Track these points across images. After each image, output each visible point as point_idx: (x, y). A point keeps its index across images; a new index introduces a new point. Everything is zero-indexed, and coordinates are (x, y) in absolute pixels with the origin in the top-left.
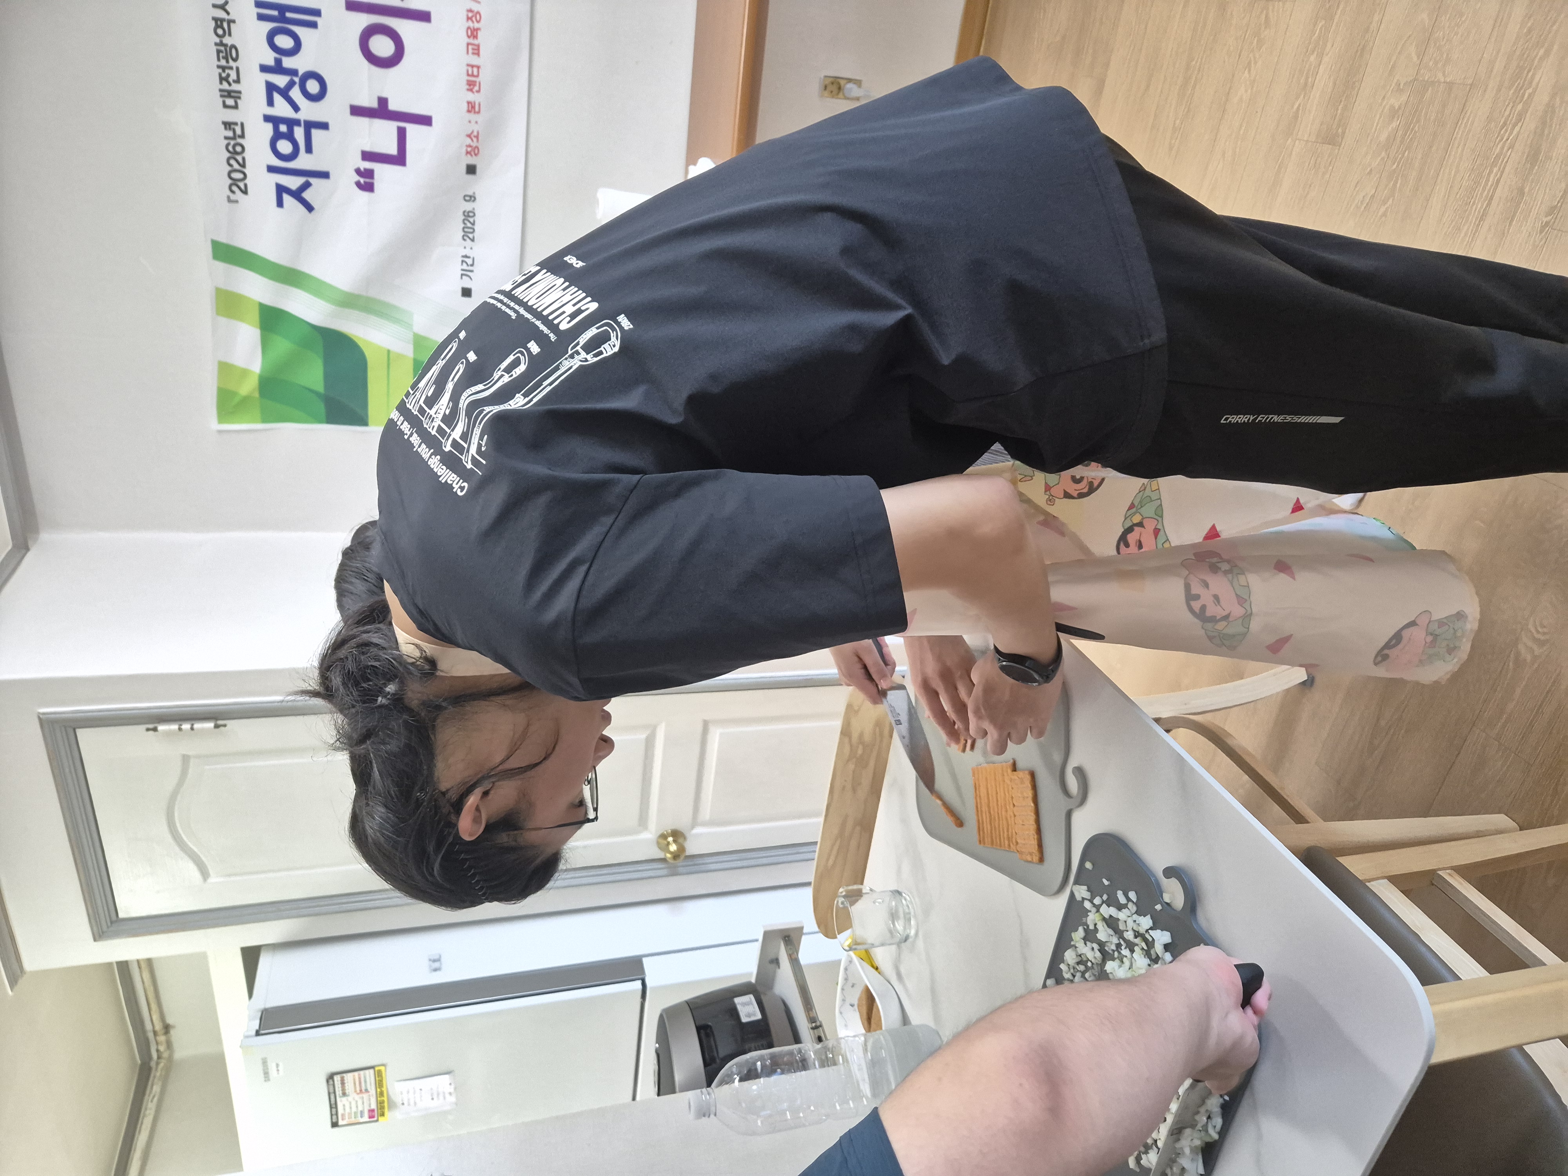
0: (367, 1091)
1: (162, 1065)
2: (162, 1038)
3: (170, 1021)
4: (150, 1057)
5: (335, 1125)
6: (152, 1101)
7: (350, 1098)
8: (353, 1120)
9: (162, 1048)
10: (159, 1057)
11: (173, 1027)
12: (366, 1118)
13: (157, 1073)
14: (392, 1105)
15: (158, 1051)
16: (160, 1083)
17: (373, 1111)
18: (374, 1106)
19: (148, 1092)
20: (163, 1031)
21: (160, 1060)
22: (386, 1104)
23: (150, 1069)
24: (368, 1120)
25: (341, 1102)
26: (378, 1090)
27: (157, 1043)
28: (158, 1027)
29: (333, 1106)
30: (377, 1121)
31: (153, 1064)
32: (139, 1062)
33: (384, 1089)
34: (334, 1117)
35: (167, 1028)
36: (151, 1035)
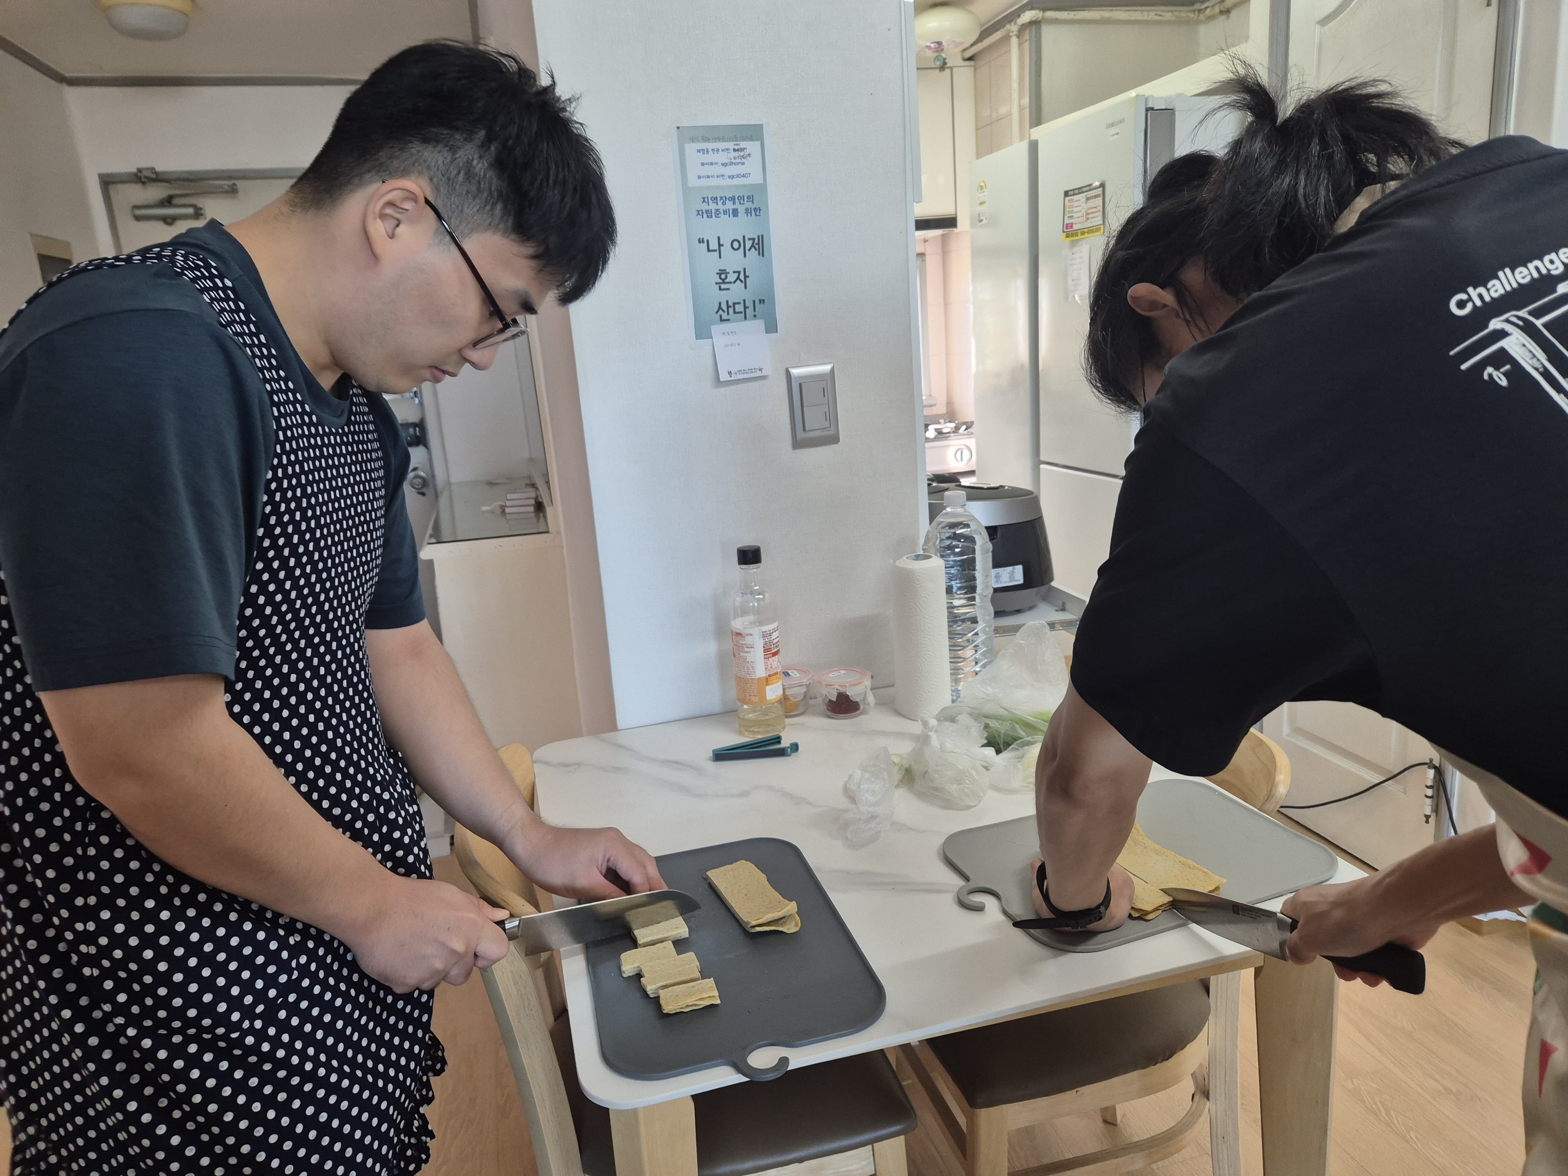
0: (1088, 219)
1: (1191, 15)
2: (1217, 10)
5: (1066, 194)
6: (1156, 13)
7: (1084, 205)
8: (1067, 210)
9: (1208, 12)
10: (1200, 11)
12: (1067, 221)
13: (1184, 13)
14: (1073, 244)
15: (1206, 8)
16: (1174, 18)
17: (1072, 227)
18: (1075, 227)
20: (1223, 9)
21: (1197, 13)
22: (1075, 238)
23: (1192, 4)
24: (1065, 223)
25: (1082, 197)
26: (1086, 230)
29: (1080, 191)
30: (1064, 232)
31: (1198, 6)
33: (1086, 235)
34: (1072, 193)
35: (1227, 12)
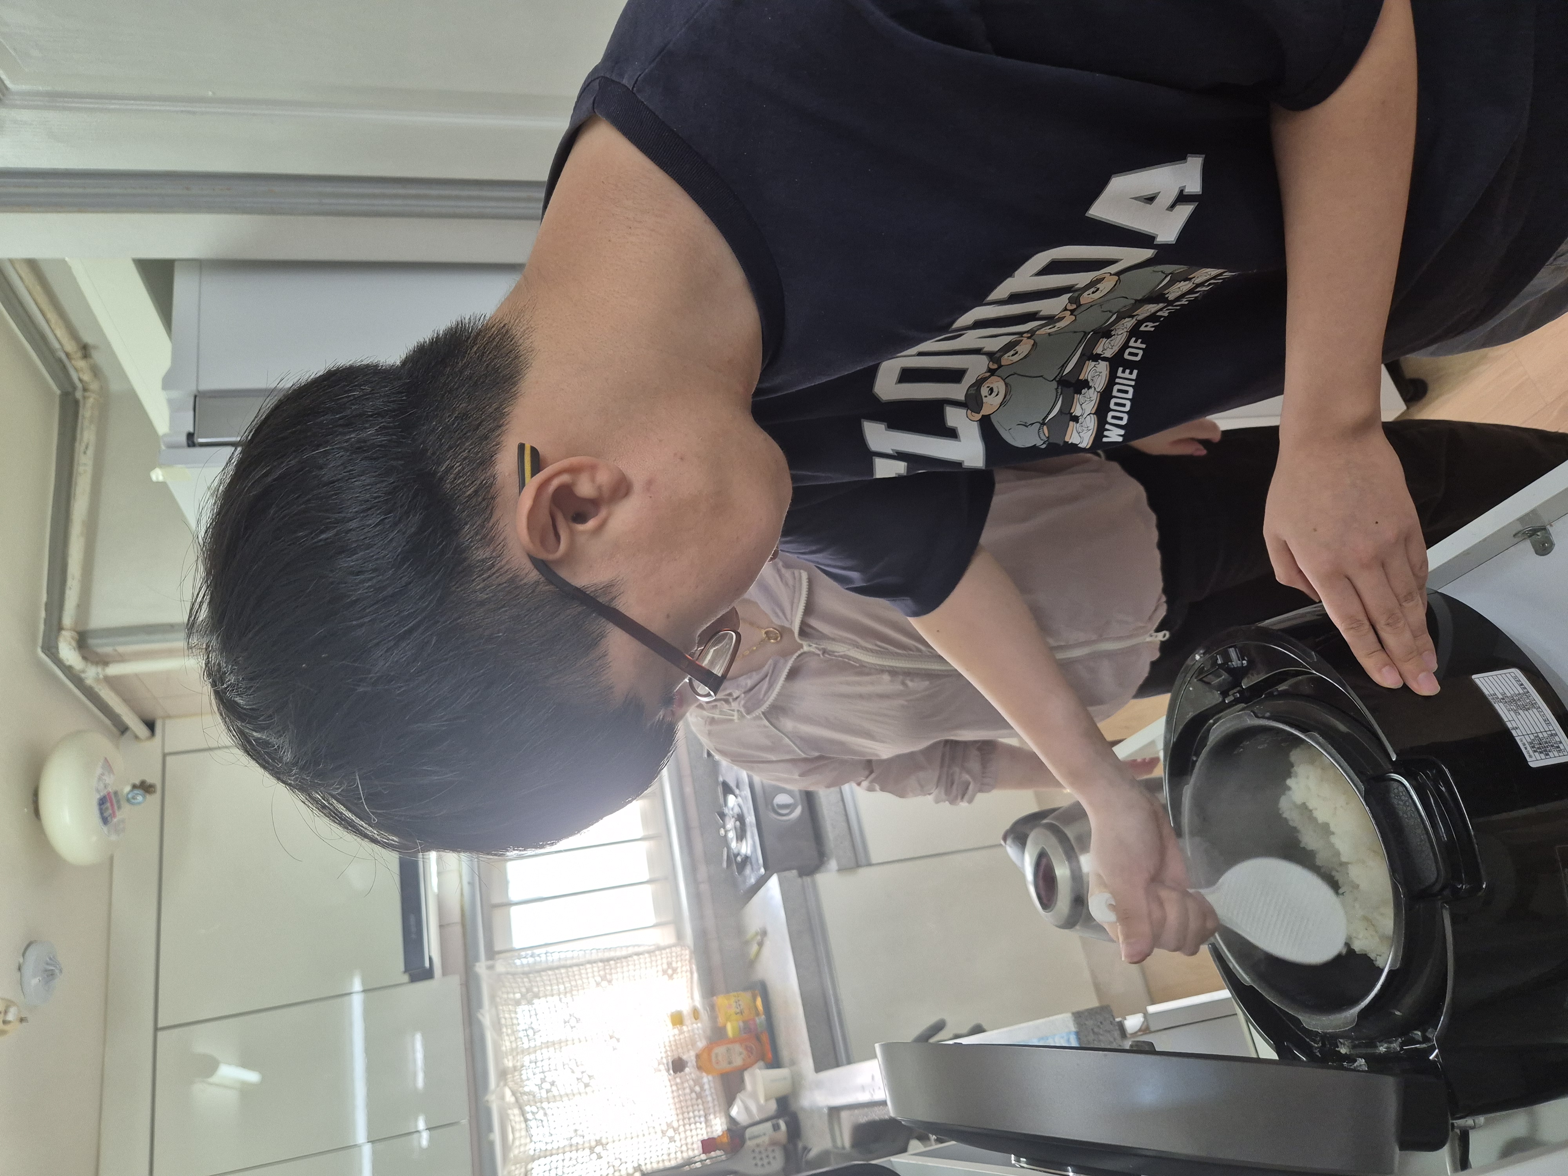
1: (91, 401)
2: (81, 364)
3: (88, 338)
4: (74, 388)
6: (85, 453)
9: (86, 377)
10: (85, 390)
11: (95, 347)
13: (87, 412)
15: (81, 380)
16: (93, 427)
19: (78, 436)
20: (79, 354)
21: (87, 394)
23: (76, 402)
27: (76, 369)
28: (70, 346)
31: (79, 394)
32: (58, 392)
35: (85, 350)
36: (63, 357)
